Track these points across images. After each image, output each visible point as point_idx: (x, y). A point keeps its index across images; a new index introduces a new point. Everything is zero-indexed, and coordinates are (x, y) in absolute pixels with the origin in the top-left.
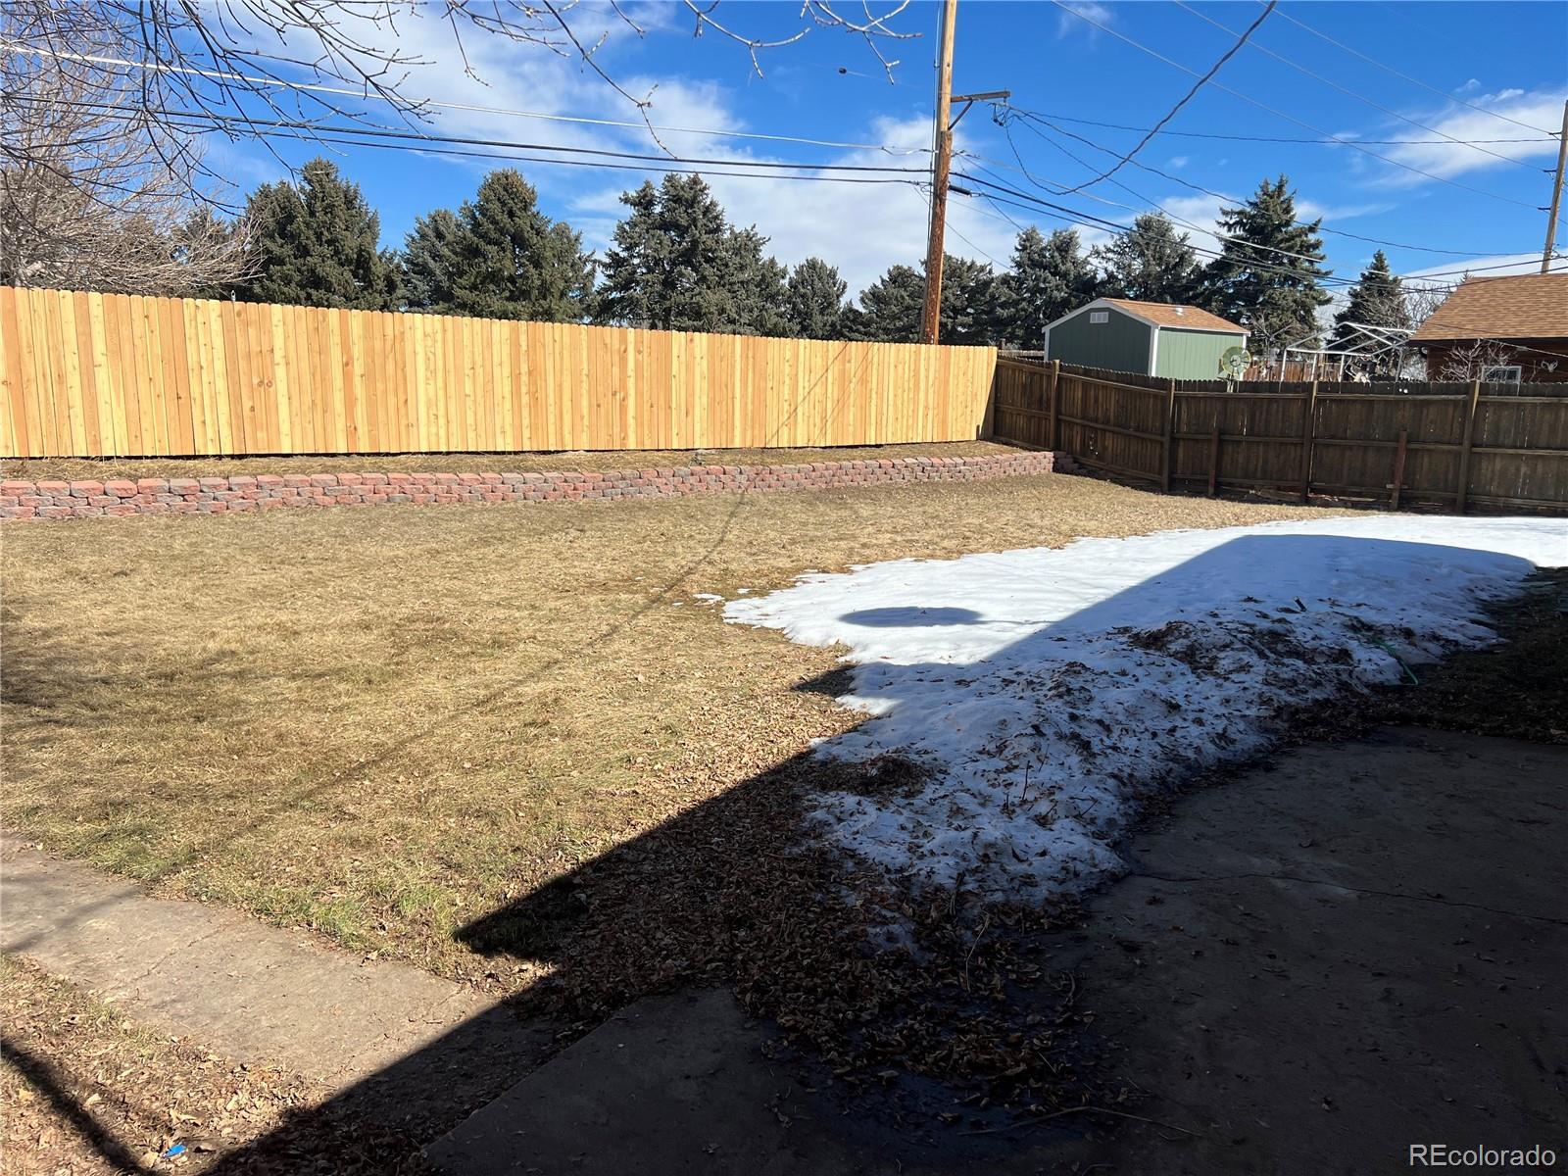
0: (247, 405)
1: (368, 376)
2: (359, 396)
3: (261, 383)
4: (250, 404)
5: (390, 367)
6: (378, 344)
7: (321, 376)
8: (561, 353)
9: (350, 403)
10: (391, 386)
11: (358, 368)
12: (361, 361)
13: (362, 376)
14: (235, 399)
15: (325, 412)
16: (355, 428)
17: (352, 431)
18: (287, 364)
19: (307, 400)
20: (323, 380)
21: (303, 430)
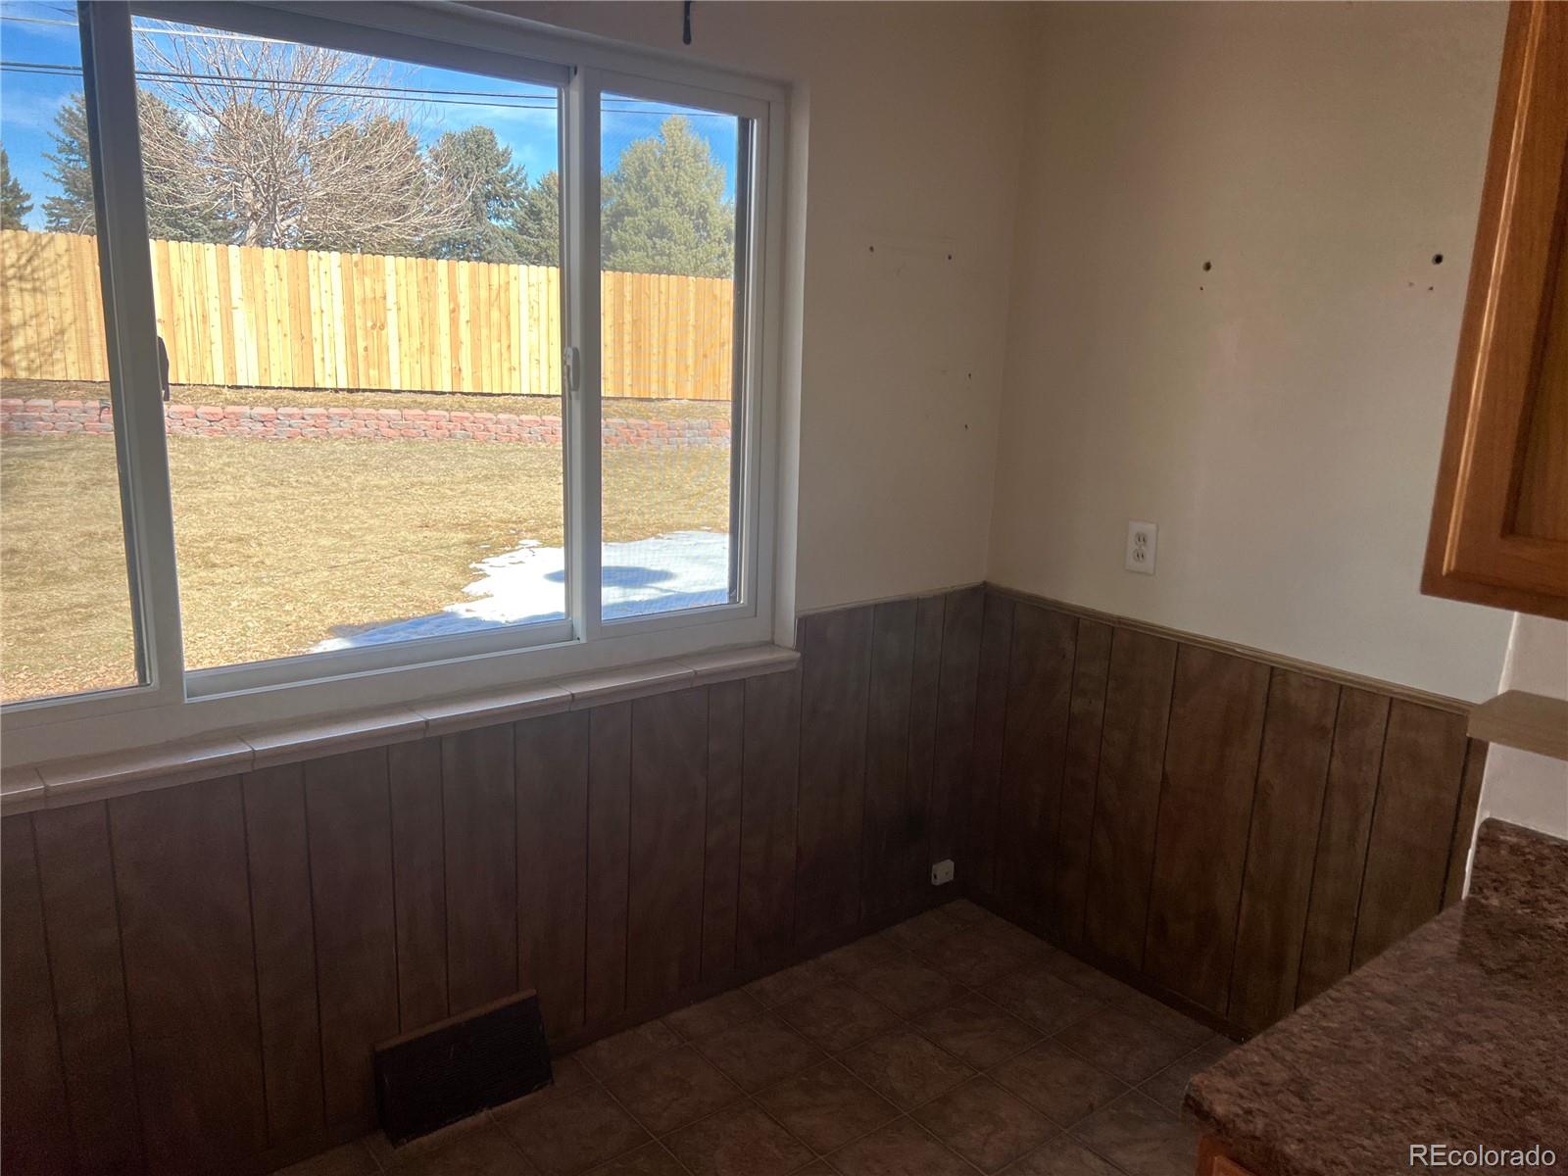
0: (361, 345)
1: (473, 322)
2: (464, 341)
3: (374, 326)
4: (365, 344)
5: (495, 315)
6: (484, 294)
7: (429, 322)
8: (667, 304)
9: (455, 345)
10: (495, 332)
11: (464, 315)
12: (467, 308)
13: (468, 322)
14: (351, 340)
15: (432, 353)
16: (460, 370)
17: (457, 372)
18: (399, 309)
19: (416, 344)
20: (431, 325)
21: (411, 369)
